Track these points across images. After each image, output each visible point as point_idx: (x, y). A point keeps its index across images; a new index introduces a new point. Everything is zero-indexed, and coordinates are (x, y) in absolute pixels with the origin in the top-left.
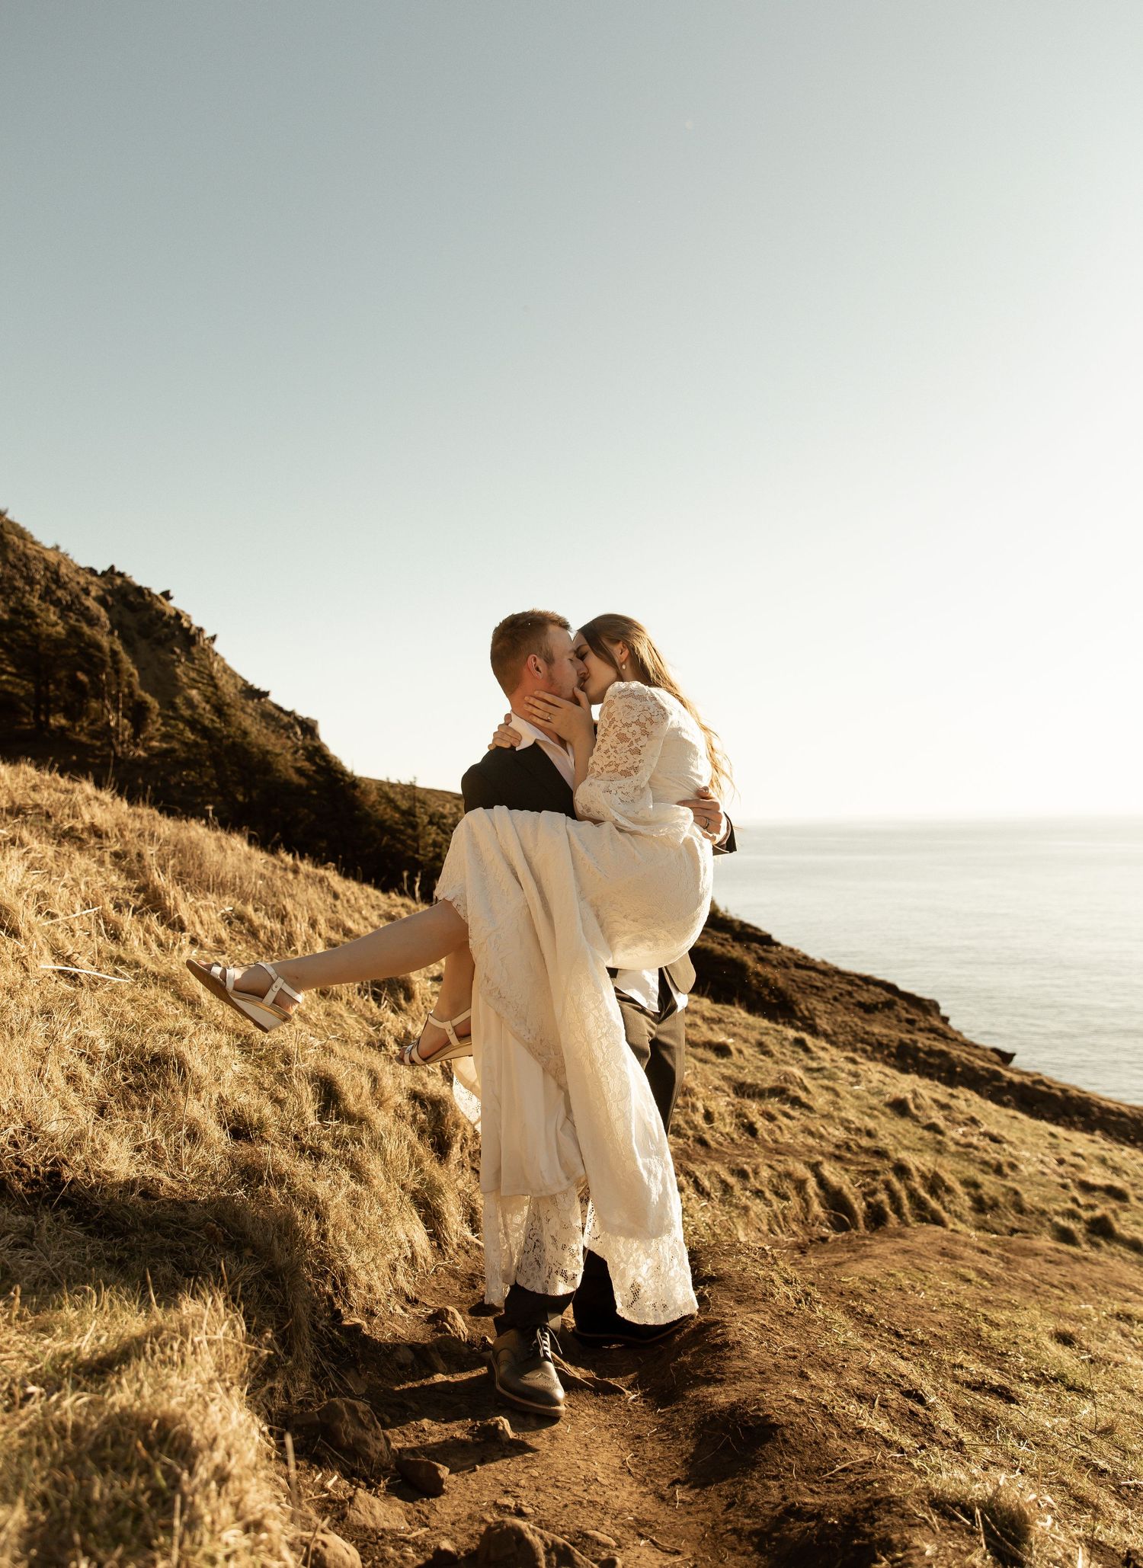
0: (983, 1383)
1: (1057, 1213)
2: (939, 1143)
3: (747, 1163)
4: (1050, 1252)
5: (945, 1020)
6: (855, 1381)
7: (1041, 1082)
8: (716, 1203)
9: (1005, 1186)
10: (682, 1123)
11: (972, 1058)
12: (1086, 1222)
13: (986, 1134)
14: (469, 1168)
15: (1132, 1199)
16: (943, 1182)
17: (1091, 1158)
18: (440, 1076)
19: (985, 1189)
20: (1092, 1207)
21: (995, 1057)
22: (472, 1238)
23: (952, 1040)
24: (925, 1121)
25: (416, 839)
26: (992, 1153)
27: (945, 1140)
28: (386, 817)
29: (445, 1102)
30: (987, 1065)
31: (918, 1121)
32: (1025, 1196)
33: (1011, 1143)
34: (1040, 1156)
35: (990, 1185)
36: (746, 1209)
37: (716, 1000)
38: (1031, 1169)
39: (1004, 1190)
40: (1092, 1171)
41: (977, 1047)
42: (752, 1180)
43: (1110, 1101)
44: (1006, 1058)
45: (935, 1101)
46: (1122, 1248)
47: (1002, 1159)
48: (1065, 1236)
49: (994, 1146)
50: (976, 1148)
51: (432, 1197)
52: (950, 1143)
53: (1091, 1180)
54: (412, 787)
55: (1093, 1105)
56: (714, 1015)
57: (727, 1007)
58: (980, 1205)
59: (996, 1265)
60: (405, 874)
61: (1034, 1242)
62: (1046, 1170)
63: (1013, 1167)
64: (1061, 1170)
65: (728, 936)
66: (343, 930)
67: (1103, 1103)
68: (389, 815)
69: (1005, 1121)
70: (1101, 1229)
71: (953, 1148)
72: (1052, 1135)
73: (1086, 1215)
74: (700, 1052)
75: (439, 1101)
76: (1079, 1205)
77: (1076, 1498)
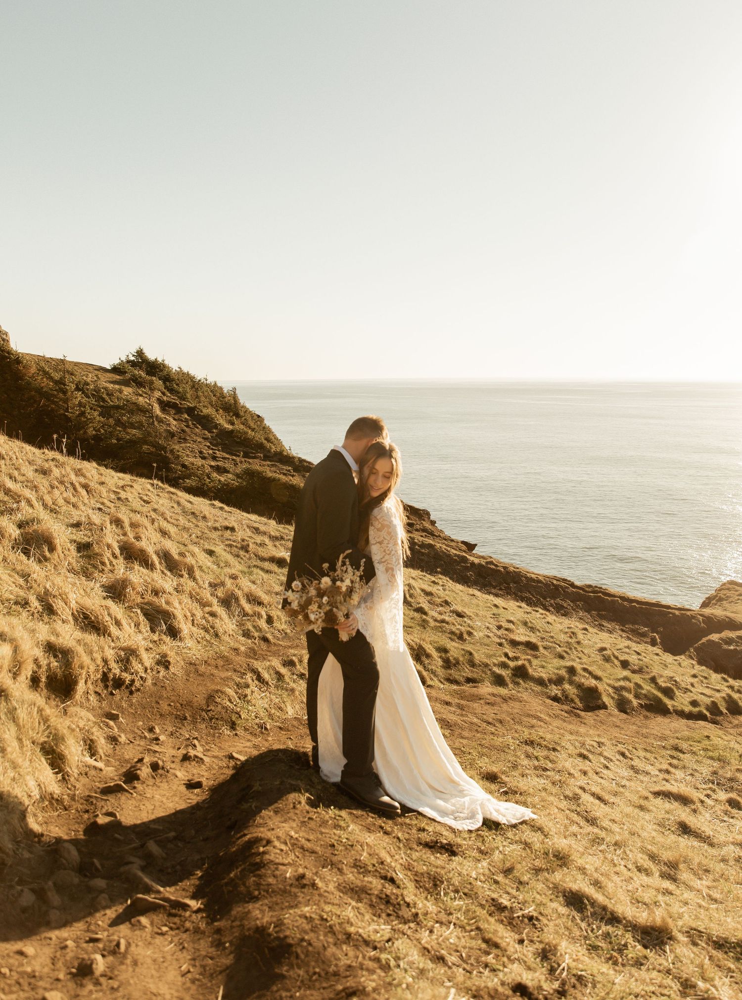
0: (437, 842)
1: (495, 665)
2: (424, 621)
3: (294, 655)
4: (488, 697)
5: (433, 523)
6: (351, 876)
7: (491, 563)
8: (272, 689)
9: (463, 650)
10: (251, 628)
11: (449, 549)
12: (512, 670)
13: (453, 612)
14: (92, 693)
15: (541, 649)
16: (425, 651)
17: (518, 622)
18: (72, 622)
19: (451, 653)
20: (516, 658)
21: (464, 547)
22: (91, 761)
23: (436, 536)
24: (415, 606)
25: (66, 401)
26: (458, 626)
27: (428, 619)
28: (43, 385)
29: (73, 652)
30: (458, 553)
31: (411, 606)
32: (476, 655)
33: (470, 617)
34: (487, 624)
35: (455, 649)
36: (293, 690)
37: (280, 522)
38: (481, 634)
39: (463, 652)
40: (518, 631)
41: (452, 541)
42: (298, 667)
43: (533, 574)
44: (471, 547)
45: (423, 590)
46: (532, 684)
47: (463, 629)
48: (499, 681)
49: (459, 619)
50: (447, 623)
51: (56, 745)
52: (431, 621)
53: (517, 638)
54: (63, 361)
55: (522, 576)
56: (278, 534)
57: (287, 526)
58: (448, 664)
59: (454, 713)
60: (55, 436)
61: (479, 690)
62: (491, 635)
63: (470, 634)
64: (499, 633)
65: (290, 468)
66: (5, 489)
67: (528, 575)
68: (46, 384)
69: (466, 598)
70: (521, 673)
71: (432, 623)
72: (496, 606)
73: (512, 664)
74: (266, 565)
75: (68, 650)
76: (509, 658)
77: (486, 941)
